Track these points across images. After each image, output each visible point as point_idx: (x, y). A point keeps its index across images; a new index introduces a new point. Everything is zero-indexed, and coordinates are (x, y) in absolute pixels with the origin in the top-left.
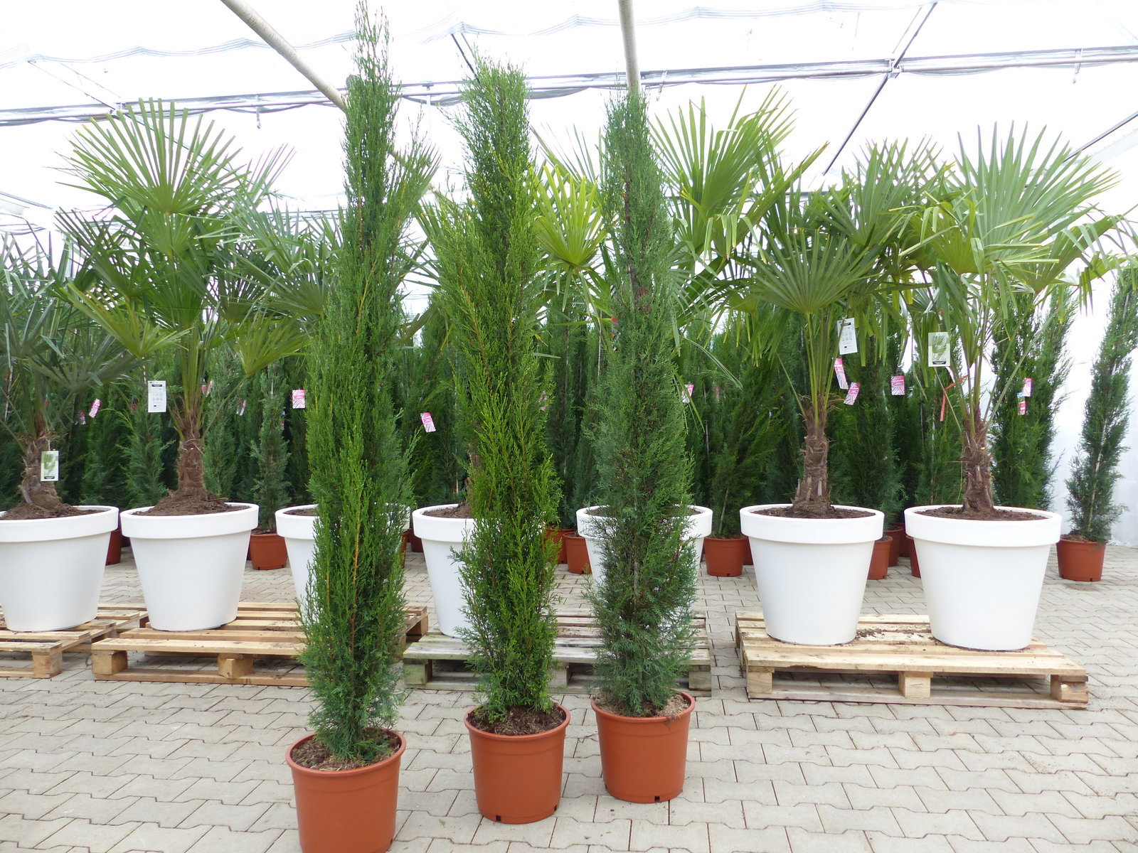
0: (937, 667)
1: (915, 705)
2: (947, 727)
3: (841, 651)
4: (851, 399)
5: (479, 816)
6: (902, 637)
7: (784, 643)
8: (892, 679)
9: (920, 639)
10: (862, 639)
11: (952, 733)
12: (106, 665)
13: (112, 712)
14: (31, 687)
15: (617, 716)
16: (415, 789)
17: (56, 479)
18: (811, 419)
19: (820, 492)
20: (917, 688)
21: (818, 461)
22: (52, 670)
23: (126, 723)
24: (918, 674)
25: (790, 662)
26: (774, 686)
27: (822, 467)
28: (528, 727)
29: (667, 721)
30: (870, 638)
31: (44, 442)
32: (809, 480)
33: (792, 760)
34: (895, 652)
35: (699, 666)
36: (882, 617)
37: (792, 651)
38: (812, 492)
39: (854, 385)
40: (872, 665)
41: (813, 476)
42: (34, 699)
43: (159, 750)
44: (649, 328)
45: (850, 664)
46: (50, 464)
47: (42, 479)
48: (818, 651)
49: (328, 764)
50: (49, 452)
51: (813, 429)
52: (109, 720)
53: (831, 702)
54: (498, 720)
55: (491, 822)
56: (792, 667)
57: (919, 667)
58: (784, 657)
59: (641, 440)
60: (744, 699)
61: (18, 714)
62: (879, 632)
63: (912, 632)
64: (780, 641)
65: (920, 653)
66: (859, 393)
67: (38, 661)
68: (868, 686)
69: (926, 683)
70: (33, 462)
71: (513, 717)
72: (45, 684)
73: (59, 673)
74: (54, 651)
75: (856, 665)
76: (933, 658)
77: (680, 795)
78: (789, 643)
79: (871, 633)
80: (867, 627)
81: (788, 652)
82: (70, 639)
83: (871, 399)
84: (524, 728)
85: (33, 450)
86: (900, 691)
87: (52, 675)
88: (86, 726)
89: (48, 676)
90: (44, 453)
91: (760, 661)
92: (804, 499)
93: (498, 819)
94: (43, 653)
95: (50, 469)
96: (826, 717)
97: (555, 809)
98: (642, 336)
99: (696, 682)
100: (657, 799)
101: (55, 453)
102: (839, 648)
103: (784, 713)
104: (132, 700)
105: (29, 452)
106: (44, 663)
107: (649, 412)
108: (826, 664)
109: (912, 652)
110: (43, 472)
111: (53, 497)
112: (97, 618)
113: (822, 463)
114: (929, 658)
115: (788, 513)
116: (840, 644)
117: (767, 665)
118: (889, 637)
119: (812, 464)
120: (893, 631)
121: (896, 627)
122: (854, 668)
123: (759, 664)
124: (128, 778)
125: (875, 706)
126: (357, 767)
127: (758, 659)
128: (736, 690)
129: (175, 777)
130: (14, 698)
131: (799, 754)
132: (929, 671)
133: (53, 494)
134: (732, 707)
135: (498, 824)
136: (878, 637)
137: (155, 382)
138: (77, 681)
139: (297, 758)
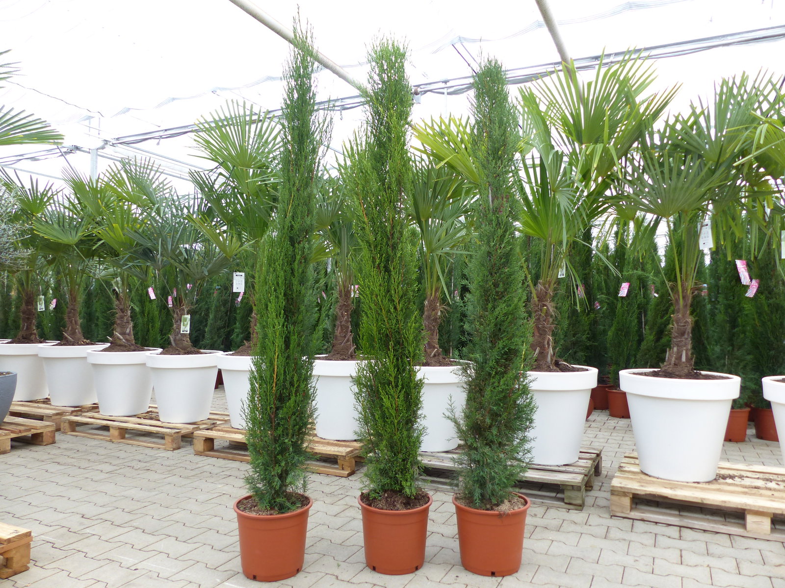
0: (777, 509)
1: (756, 539)
2: (773, 559)
3: (696, 488)
4: (751, 293)
5: (365, 565)
6: (760, 483)
7: (650, 476)
8: (738, 515)
9: (776, 487)
10: (722, 481)
11: (778, 564)
12: (200, 445)
13: (193, 473)
14: (160, 455)
15: (467, 508)
16: (335, 542)
17: (188, 332)
18: (677, 300)
19: (684, 359)
20: (759, 525)
21: (683, 334)
22: (175, 446)
23: (196, 480)
24: (758, 513)
25: (646, 491)
26: (632, 509)
27: (687, 339)
28: (395, 506)
29: (500, 516)
30: (729, 481)
31: (183, 310)
32: (675, 349)
33: (620, 564)
34: (745, 493)
35: (572, 486)
36: (751, 467)
37: (653, 483)
38: (676, 359)
39: (754, 281)
40: (717, 501)
41: (678, 346)
42: (158, 461)
43: (202, 497)
44: (498, 224)
45: (697, 498)
46: (186, 323)
47: (182, 332)
48: (673, 485)
49: (254, 510)
50: (186, 316)
51: (679, 309)
52: (188, 478)
53: (681, 527)
54: (375, 498)
55: (370, 570)
56: (646, 495)
57: (760, 507)
58: (642, 486)
59: (490, 305)
60: (607, 516)
61: (145, 468)
62: (741, 477)
63: (771, 480)
64: (647, 475)
65: (769, 496)
66: (759, 287)
67: (168, 439)
68: (722, 519)
69: (767, 523)
70: (177, 322)
71: (387, 498)
72: (169, 454)
73: (179, 448)
74: (176, 435)
75: (702, 499)
76: (777, 501)
77: (514, 575)
78: (654, 477)
79: (732, 477)
80: (723, 472)
81: (647, 483)
82: (188, 429)
83: (770, 293)
84: (392, 506)
85: (177, 314)
86: (744, 526)
87: (174, 449)
88: (175, 479)
89: (172, 449)
90: (183, 316)
91: (621, 487)
92: (670, 364)
93: (374, 569)
94: (170, 435)
95: (185, 327)
96: (669, 537)
97: (417, 569)
98: (493, 230)
99: (570, 498)
100: (493, 574)
101: (189, 317)
102: (696, 485)
103: (634, 530)
104: (207, 468)
105: (175, 316)
106: (170, 441)
107: (496, 285)
108: (676, 495)
109: (761, 495)
110: (182, 328)
111: (187, 342)
112: (208, 419)
113: (686, 336)
114: (774, 501)
115: (655, 374)
116: (698, 483)
117: (626, 491)
118: (747, 482)
119: (677, 336)
120: (755, 478)
121: (758, 475)
122: (699, 501)
123: (619, 489)
124: (177, 510)
125: (719, 535)
126: (271, 515)
127: (619, 485)
128: (605, 509)
129: (202, 514)
130: (148, 459)
131: (629, 561)
132: (770, 511)
133: (187, 341)
134: (594, 520)
135: (373, 572)
136: (737, 481)
137: (238, 273)
138: (186, 455)
139: (239, 504)
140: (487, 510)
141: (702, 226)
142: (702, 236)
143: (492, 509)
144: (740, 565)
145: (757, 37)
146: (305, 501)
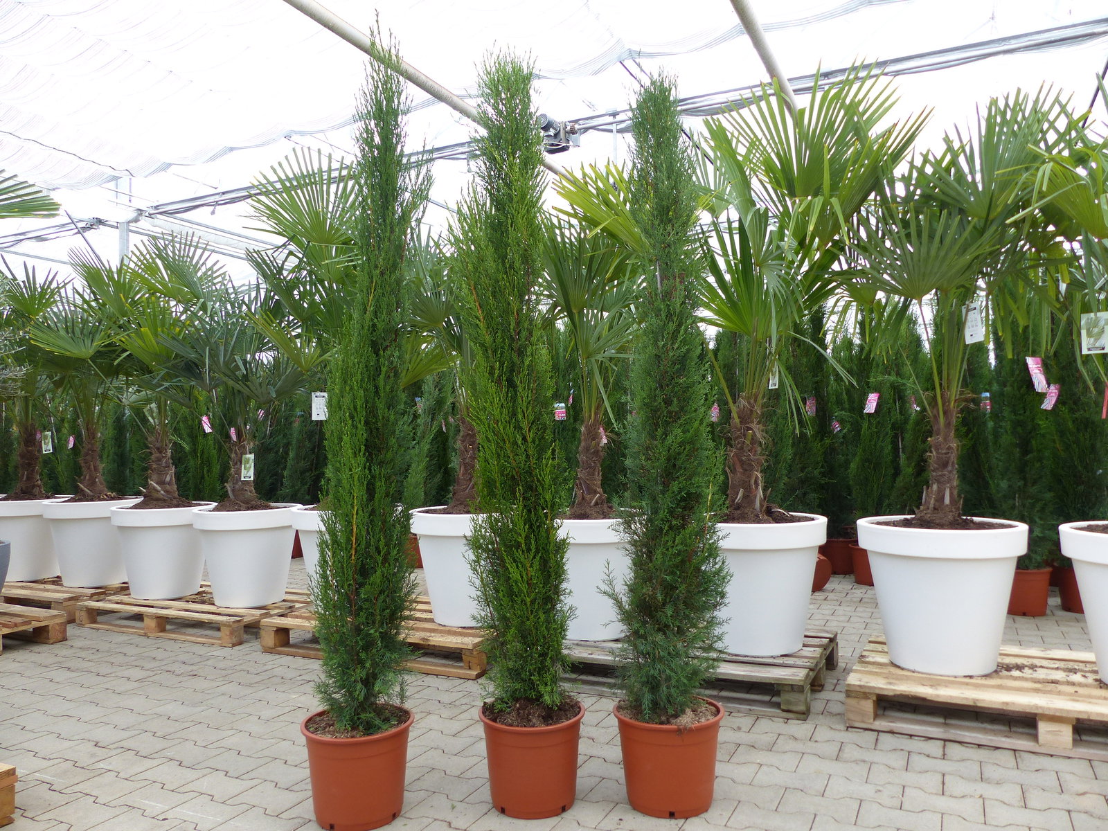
0: (1080, 712)
1: (1052, 756)
2: (1075, 784)
3: (967, 684)
4: (1048, 404)
5: (491, 806)
6: (1059, 676)
7: (903, 669)
8: (1025, 723)
9: (1082, 680)
10: (1005, 673)
11: (1082, 792)
12: (269, 639)
13: (258, 678)
14: (214, 653)
15: (633, 721)
16: (451, 774)
17: (252, 479)
18: (936, 417)
19: (947, 501)
20: (1057, 736)
21: (945, 465)
22: (234, 640)
23: (261, 688)
24: (1055, 718)
25: (894, 690)
26: (876, 716)
27: (950, 472)
28: (530, 721)
29: (679, 731)
30: (1015, 673)
31: (244, 447)
32: (935, 487)
33: (854, 796)
34: (1037, 691)
35: (792, 685)
36: (1048, 652)
37: (907, 678)
38: (936, 500)
39: (1052, 387)
40: (995, 703)
41: (939, 482)
42: (209, 663)
43: (267, 713)
45: (967, 699)
46: (248, 466)
47: (242, 479)
48: (935, 681)
49: (329, 731)
50: (248, 456)
51: (939, 429)
52: (250, 685)
53: (945, 740)
54: (501, 711)
55: (497, 813)
56: (895, 696)
57: (1056, 710)
58: (890, 683)
59: (660, 431)
60: (842, 727)
61: (191, 673)
62: (1033, 667)
63: (1075, 671)
64: (899, 667)
65: (1071, 694)
66: (1059, 396)
67: (225, 631)
68: (1006, 728)
69: (1066, 733)
70: (236, 464)
71: (519, 709)
72: (227, 652)
73: (240, 643)
74: (236, 625)
75: (975, 700)
76: (1083, 701)
77: (702, 815)
78: (908, 670)
79: (1019, 668)
80: (1008, 660)
81: (897, 679)
82: (253, 615)
83: (1075, 403)
84: (526, 721)
85: (236, 453)
86: (1035, 737)
87: (234, 645)
88: (231, 688)
89: (230, 645)
90: (244, 456)
91: (860, 686)
92: (928, 509)
93: (503, 811)
94: (227, 625)
95: (248, 472)
96: (928, 756)
97: (564, 809)
98: (662, 323)
99: (789, 702)
100: (672, 815)
101: (252, 456)
102: (967, 680)
103: (880, 746)
104: (279, 671)
105: (233, 455)
106: (228, 633)
107: (668, 402)
108: (938, 696)
109: (1059, 693)
110: (243, 472)
111: (251, 493)
112: (284, 601)
113: (950, 468)
114: (1078, 701)
115: (907, 524)
116: (971, 677)
117: (867, 691)
118: (1041, 674)
119: (937, 469)
120: (1052, 669)
121: (1058, 664)
122: (971, 703)
123: (858, 689)
124: (230, 733)
125: (998, 752)
126: (352, 737)
127: (858, 683)
128: (839, 717)
129: (265, 737)
130: (197, 660)
131: (868, 791)
132: (1071, 715)
133: (251, 492)
134: (823, 733)
135: (502, 816)
136: (1027, 672)
137: (318, 394)
138: (251, 652)
139: (311, 723)
140: (662, 723)
141: (968, 310)
142: (968, 324)
143: (668, 722)
144: (1027, 795)
145: (1053, 39)
146: (402, 715)
